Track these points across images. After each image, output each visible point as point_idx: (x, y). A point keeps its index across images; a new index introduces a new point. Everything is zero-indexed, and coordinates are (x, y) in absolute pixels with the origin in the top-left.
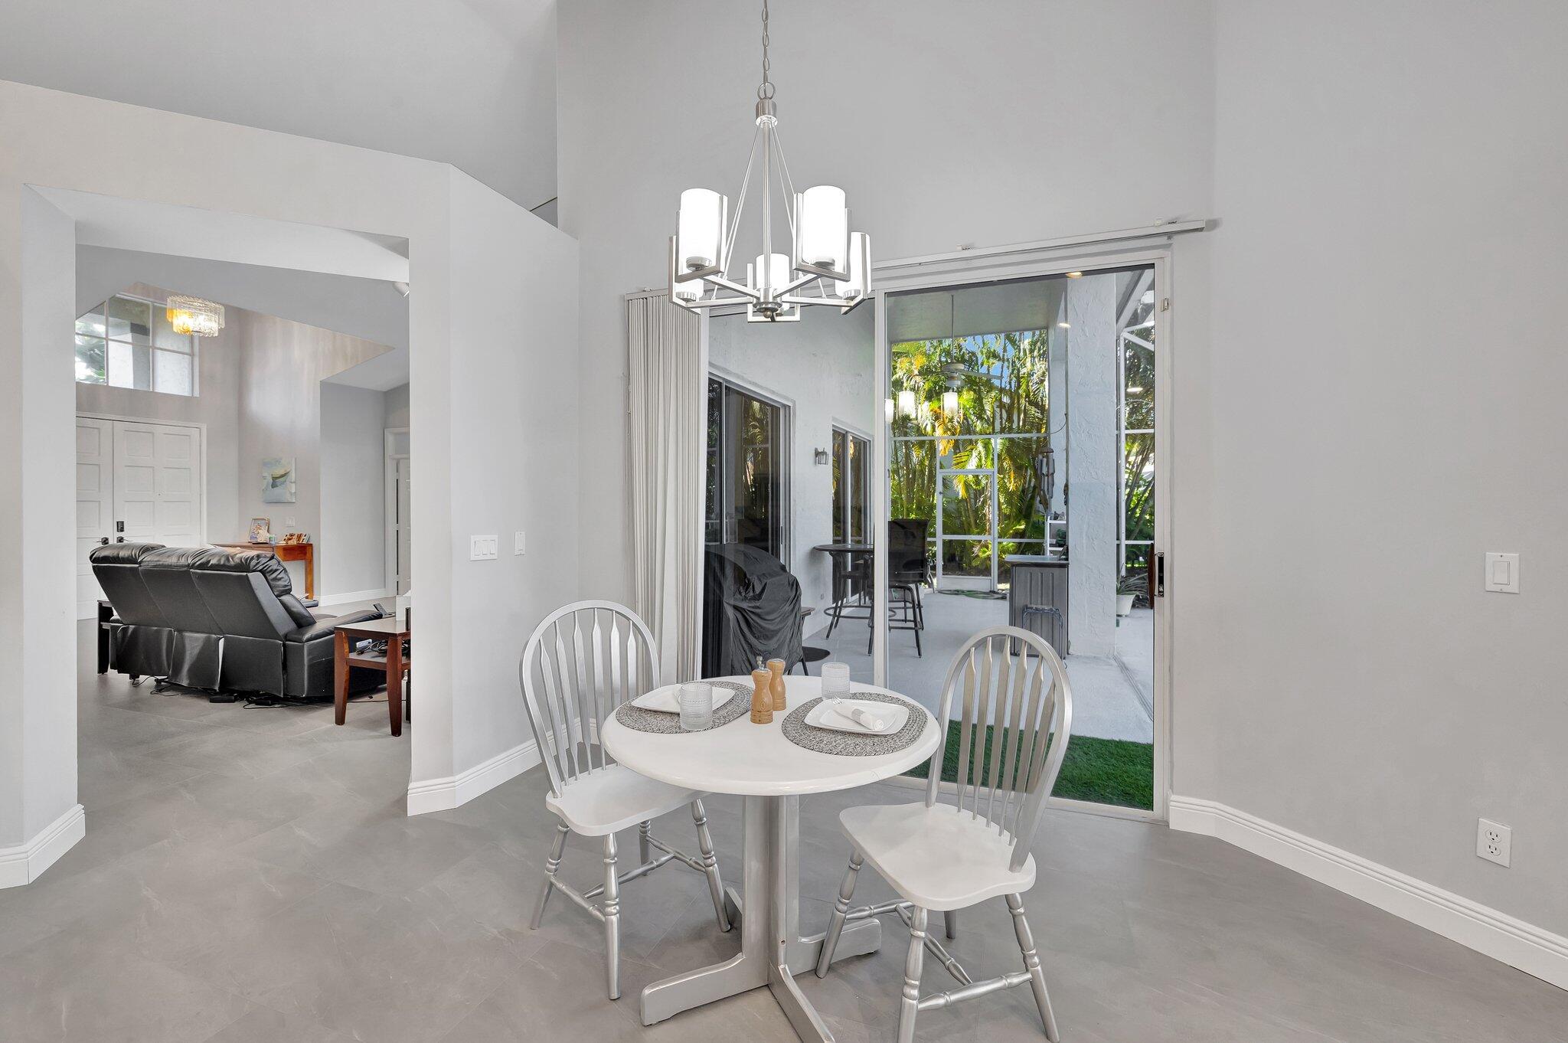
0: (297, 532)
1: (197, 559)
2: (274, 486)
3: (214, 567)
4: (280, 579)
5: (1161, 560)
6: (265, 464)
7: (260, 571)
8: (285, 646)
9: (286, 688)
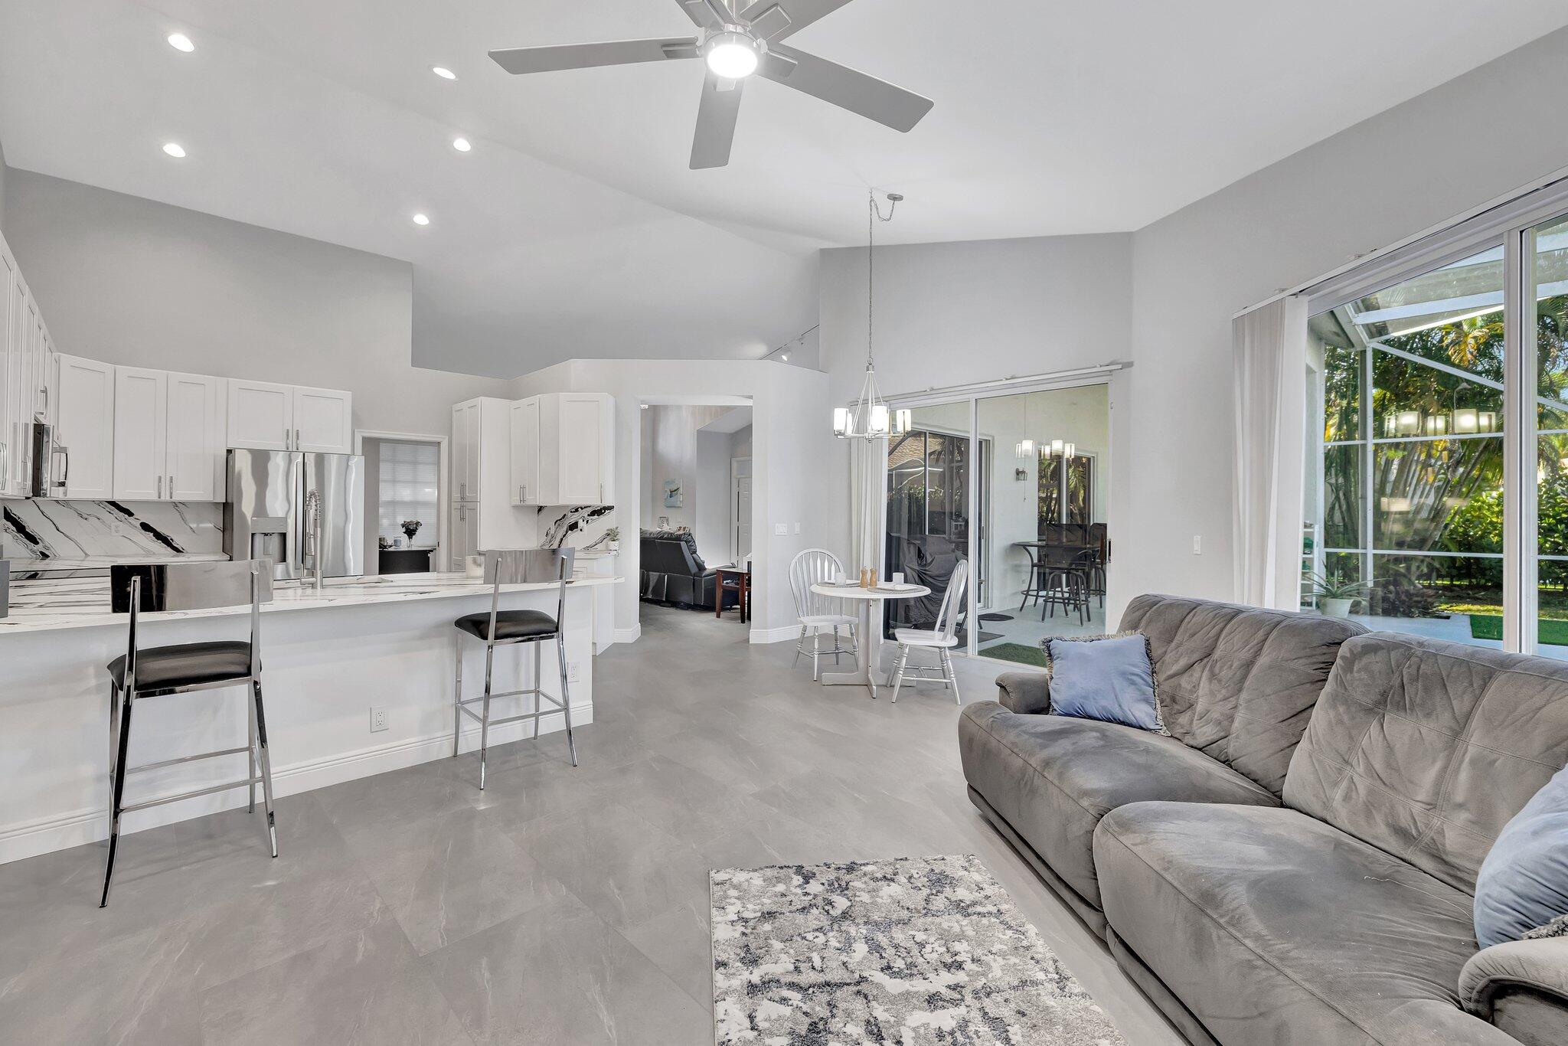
0: (683, 526)
2: (669, 496)
3: (666, 539)
4: (692, 546)
5: (1110, 542)
6: (666, 482)
7: (685, 541)
8: (694, 579)
9: (694, 601)
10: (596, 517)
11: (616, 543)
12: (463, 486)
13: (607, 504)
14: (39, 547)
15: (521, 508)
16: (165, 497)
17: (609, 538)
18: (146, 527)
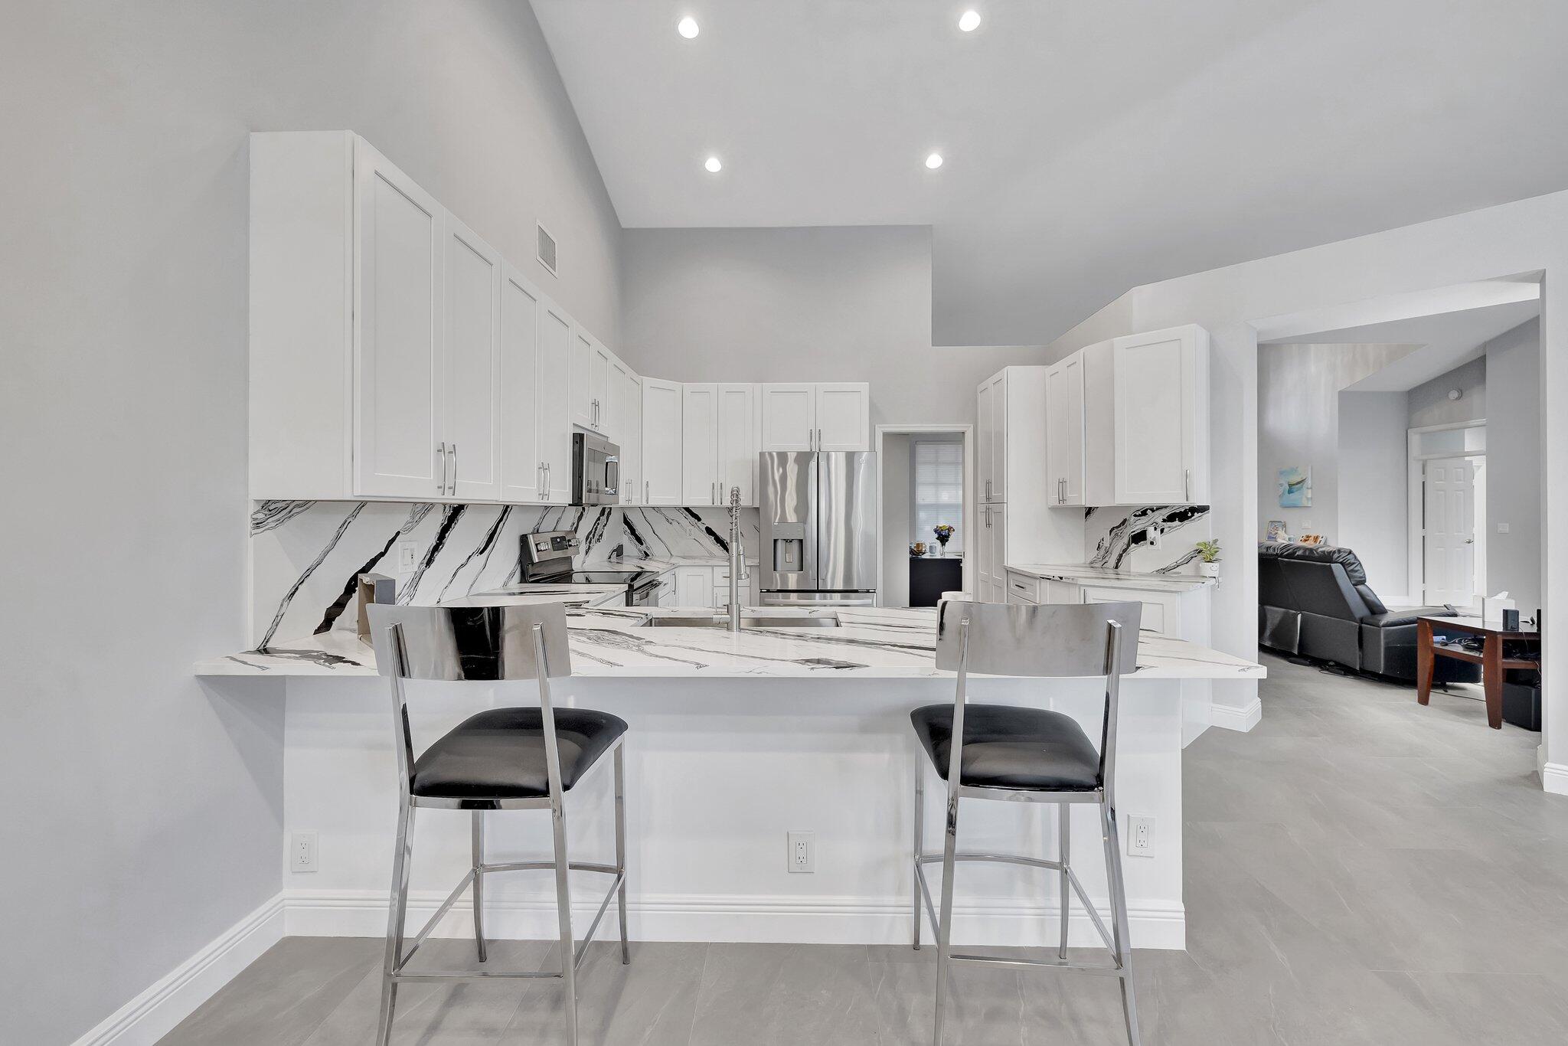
0: (1313, 534)
1: (1284, 550)
2: (1290, 492)
3: (1298, 557)
4: (1357, 571)
6: (1281, 473)
7: (1341, 563)
8: (1360, 628)
9: (1362, 663)
10: (1177, 523)
11: (1216, 565)
12: (988, 483)
13: (1197, 502)
14: (643, 548)
15: (1061, 510)
16: (717, 503)
17: (1200, 556)
18: (709, 531)
